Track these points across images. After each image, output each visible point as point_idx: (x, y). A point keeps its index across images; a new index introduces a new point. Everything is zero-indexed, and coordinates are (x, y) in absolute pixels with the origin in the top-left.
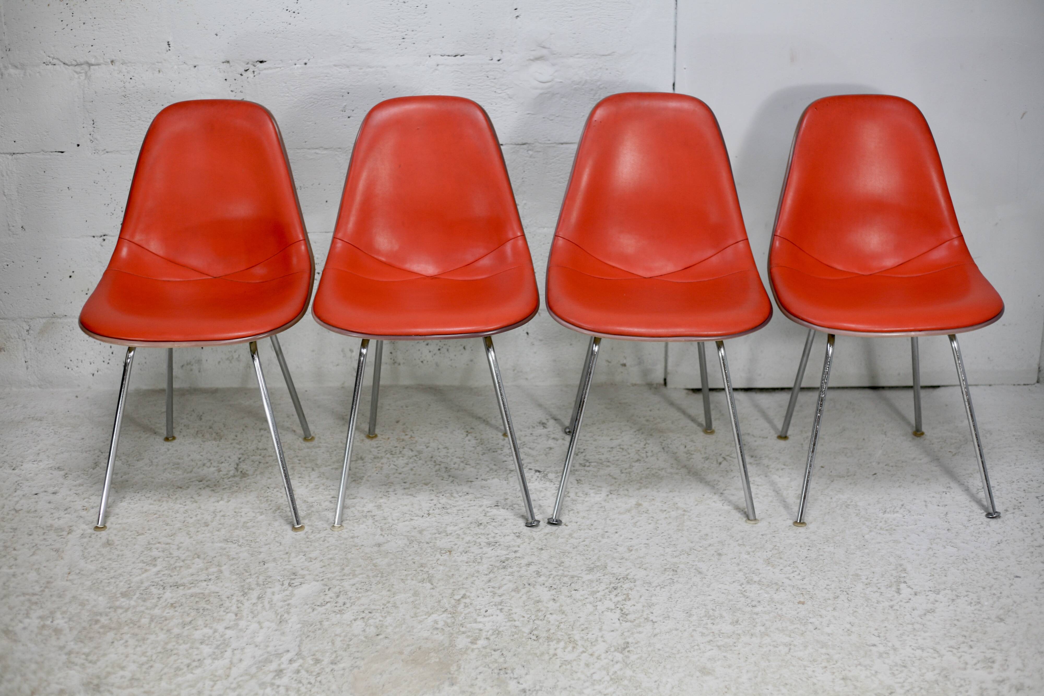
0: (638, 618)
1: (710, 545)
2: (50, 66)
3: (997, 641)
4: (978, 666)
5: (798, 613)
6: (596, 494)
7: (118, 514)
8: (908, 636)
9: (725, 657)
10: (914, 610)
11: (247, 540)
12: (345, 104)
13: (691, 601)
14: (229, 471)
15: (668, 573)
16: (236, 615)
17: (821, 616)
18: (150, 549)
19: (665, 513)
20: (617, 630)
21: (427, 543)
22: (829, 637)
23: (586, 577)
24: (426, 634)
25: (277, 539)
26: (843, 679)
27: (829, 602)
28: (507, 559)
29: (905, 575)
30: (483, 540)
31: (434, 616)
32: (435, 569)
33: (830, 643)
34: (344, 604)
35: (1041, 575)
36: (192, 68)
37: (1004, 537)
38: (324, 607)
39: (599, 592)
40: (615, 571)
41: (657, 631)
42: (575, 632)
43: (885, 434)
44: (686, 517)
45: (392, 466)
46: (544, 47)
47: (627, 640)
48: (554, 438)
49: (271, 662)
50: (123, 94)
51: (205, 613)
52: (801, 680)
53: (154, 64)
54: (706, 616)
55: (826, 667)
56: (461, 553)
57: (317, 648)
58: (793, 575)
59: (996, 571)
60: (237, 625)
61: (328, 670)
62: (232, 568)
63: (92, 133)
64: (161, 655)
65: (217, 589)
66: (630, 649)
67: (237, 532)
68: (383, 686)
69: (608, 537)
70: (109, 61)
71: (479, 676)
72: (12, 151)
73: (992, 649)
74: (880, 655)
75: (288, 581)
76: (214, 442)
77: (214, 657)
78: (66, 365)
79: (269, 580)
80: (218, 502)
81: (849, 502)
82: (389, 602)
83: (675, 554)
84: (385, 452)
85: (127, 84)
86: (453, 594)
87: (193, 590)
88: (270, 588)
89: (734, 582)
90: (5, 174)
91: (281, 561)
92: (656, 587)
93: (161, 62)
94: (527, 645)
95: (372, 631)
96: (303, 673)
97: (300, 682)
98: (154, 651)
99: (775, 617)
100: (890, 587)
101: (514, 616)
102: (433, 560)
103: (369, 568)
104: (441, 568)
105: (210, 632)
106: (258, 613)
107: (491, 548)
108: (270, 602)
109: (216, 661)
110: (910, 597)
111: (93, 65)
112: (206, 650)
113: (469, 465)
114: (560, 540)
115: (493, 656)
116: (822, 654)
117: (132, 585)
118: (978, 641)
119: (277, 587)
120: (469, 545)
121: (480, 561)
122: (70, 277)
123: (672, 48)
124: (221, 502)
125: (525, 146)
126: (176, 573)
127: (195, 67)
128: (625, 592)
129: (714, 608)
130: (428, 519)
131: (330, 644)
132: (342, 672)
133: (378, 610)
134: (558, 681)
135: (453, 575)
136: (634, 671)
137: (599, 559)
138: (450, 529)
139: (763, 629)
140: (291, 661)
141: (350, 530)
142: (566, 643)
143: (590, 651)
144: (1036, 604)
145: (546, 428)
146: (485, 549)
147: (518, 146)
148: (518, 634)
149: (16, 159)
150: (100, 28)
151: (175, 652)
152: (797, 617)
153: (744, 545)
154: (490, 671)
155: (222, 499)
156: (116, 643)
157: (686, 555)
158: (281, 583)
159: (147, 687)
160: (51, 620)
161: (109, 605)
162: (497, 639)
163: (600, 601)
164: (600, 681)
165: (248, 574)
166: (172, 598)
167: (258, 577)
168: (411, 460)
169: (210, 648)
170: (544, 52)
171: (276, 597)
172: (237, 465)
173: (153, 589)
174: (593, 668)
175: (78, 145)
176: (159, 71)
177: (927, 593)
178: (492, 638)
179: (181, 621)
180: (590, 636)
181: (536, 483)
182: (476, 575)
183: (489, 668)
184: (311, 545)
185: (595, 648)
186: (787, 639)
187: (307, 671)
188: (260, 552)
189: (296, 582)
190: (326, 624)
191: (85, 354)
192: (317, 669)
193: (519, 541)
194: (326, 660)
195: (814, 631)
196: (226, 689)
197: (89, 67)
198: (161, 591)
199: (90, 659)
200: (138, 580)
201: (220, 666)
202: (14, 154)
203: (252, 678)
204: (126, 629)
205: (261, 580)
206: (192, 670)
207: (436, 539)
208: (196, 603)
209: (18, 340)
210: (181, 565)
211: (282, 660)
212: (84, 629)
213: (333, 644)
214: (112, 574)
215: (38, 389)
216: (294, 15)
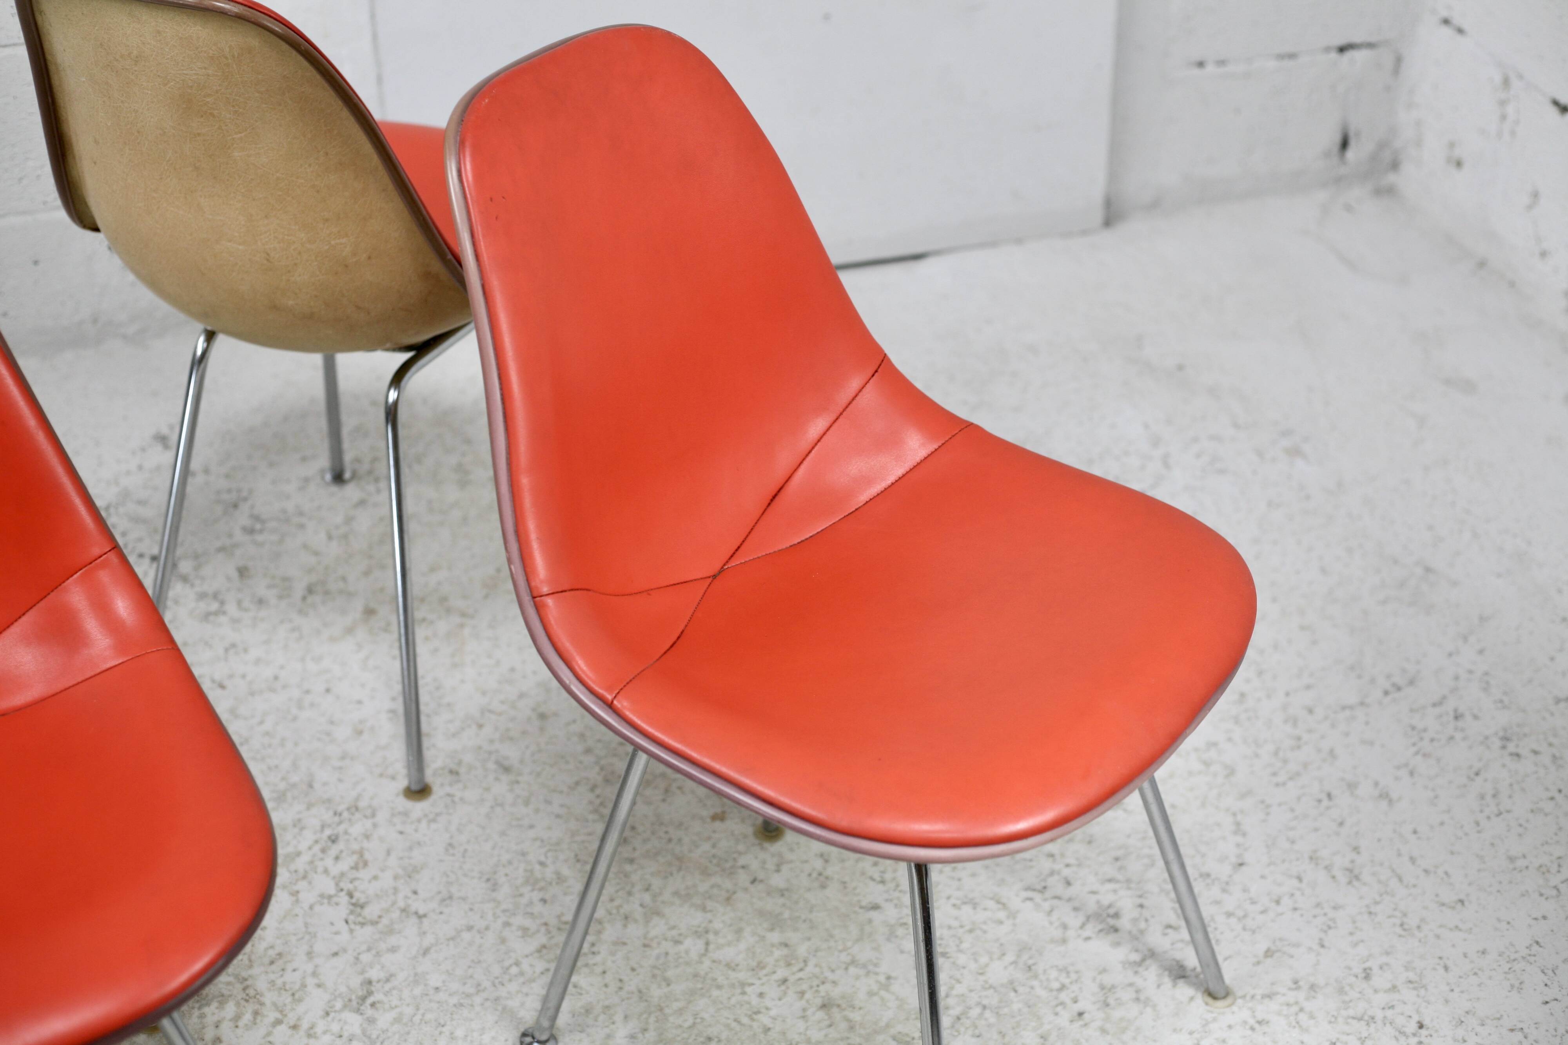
0: (387, 911)
4: (1089, 929)
5: (714, 846)
13: (494, 848)
20: (345, 950)
26: (824, 1006)
33: (787, 914)
39: (299, 854)
40: (331, 792)
47: (367, 975)
52: (740, 1024)
55: (785, 981)
66: (377, 997)
69: (312, 705)
116: (773, 945)
128: (355, 846)
129: (543, 859)
137: (295, 766)
139: (647, 898)
142: (238, 1004)
143: (291, 1018)
152: (714, 856)
163: (304, 877)
185: (301, 1009)
186: (699, 918)
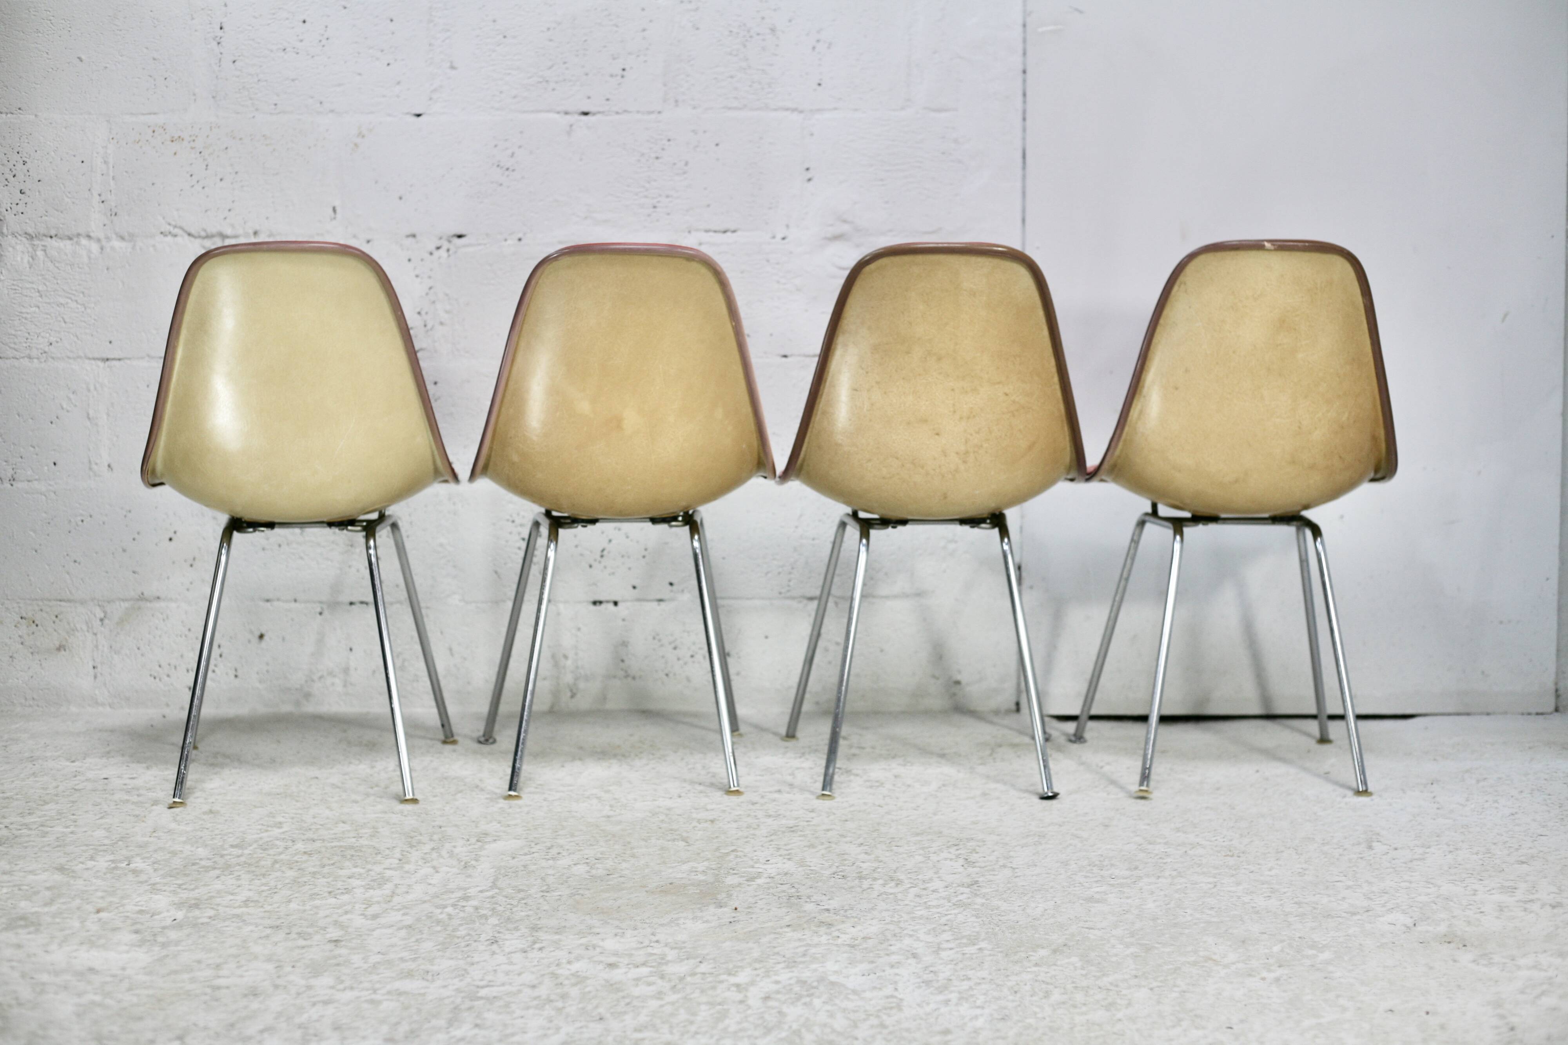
0: (991, 865)
2: (169, 238)
3: (1519, 876)
4: (1493, 892)
8: (1388, 876)
9: (1120, 892)
10: (1394, 859)
15: (1032, 838)
16: (400, 860)
17: (1259, 864)
18: (273, 817)
20: (960, 873)
21: (679, 816)
22: (1271, 879)
23: (912, 839)
24: (680, 875)
27: (1269, 856)
28: (798, 826)
29: (1379, 838)
31: (693, 865)
32: (691, 834)
34: (559, 853)
36: (364, 244)
38: (529, 857)
39: (931, 848)
42: (898, 874)
46: (845, 221)
47: (975, 880)
49: (453, 892)
51: (354, 858)
52: (1235, 905)
53: (311, 237)
54: (1090, 865)
55: (1269, 897)
56: (729, 823)
57: (520, 883)
58: (1215, 838)
59: (1511, 833)
60: (402, 867)
61: (537, 897)
62: (394, 830)
64: (290, 885)
65: (371, 843)
66: (981, 885)
68: (619, 907)
69: (943, 815)
70: (251, 232)
71: (759, 902)
72: (105, 356)
73: (1512, 881)
74: (1348, 887)
75: (476, 839)
77: (368, 888)
78: (153, 673)
79: (449, 838)
82: (624, 853)
86: (718, 849)
87: (336, 844)
88: (450, 843)
89: (1129, 843)
90: (92, 388)
91: (466, 826)
92: (1016, 847)
93: (322, 235)
94: (829, 882)
95: (600, 872)
96: (500, 898)
97: (497, 904)
98: (280, 884)
99: (1192, 866)
100: (1357, 845)
101: (809, 864)
102: (688, 828)
104: (700, 833)
105: (362, 871)
106: (432, 860)
109: (372, 891)
110: (1388, 852)
111: (228, 237)
112: (355, 882)
115: (779, 889)
117: (246, 841)
118: (1490, 876)
119: (461, 843)
121: (756, 828)
122: (170, 539)
126: (311, 833)
127: (368, 242)
131: (539, 880)
132: (559, 897)
133: (608, 859)
134: (876, 905)
135: (717, 837)
136: (988, 899)
138: (709, 807)
139: (1174, 873)
148: (815, 875)
149: (110, 367)
150: (242, 187)
151: (311, 884)
154: (776, 898)
156: (223, 877)
157: (1057, 826)
158: (466, 840)
159: (268, 908)
160: (127, 863)
161: (212, 854)
162: (784, 878)
164: (939, 906)
165: (416, 834)
166: (305, 849)
167: (432, 837)
169: (362, 882)
170: (846, 228)
171: (458, 851)
173: (278, 842)
174: (927, 899)
177: (1413, 848)
178: (777, 878)
179: (319, 863)
180: (920, 877)
182: (751, 837)
183: (775, 896)
185: (928, 885)
186: (1211, 880)
187: (506, 898)
188: (435, 821)
189: (488, 840)
190: (532, 868)
191: (182, 656)
192: (521, 895)
193: (813, 815)
194: (533, 891)
195: (1251, 875)
197: (223, 240)
198: (290, 843)
199: (184, 887)
200: (255, 836)
201: (376, 894)
202: (108, 360)
203: (425, 902)
204: (238, 868)
205: (435, 837)
206: (336, 895)
207: (691, 813)
208: (342, 851)
209: (87, 633)
210: (319, 827)
211: (468, 891)
212: (176, 869)
213: (543, 879)
214: (217, 832)
215: (108, 709)
216: (507, 173)
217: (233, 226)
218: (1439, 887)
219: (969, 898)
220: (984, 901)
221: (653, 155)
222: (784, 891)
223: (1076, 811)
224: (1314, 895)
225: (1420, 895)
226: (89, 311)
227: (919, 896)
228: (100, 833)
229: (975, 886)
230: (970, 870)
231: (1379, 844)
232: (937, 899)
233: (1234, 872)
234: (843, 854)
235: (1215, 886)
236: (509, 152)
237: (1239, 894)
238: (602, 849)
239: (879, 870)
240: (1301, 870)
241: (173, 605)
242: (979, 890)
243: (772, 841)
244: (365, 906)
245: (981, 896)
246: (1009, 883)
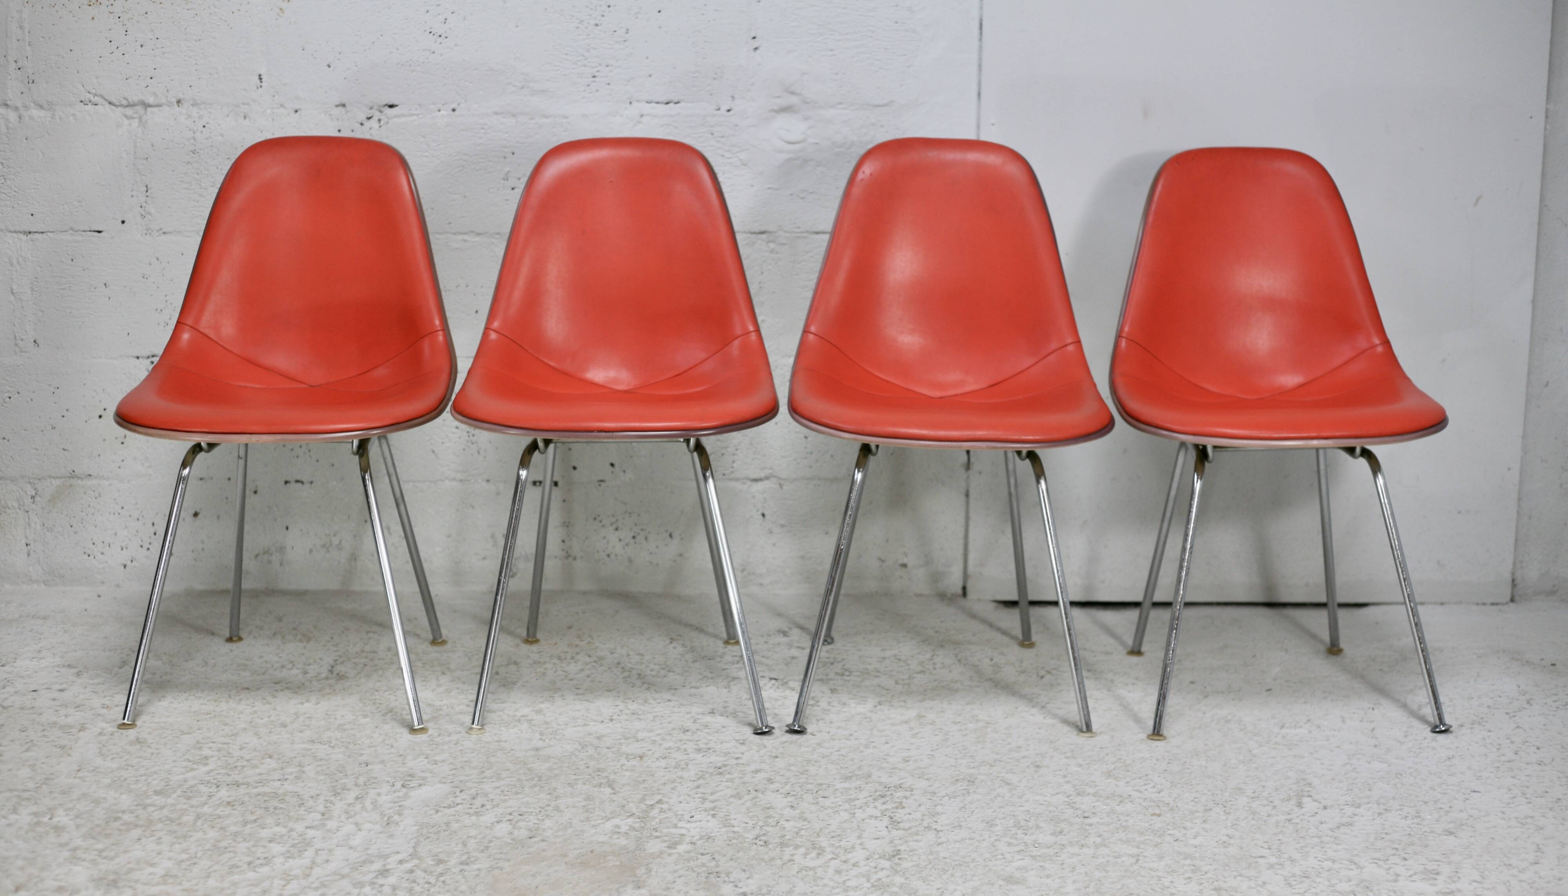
0: (916, 826)
1: (1024, 757)
2: (90, 107)
3: (1444, 854)
4: (1415, 878)
5: (1151, 825)
6: (859, 704)
7: (153, 713)
8: (1313, 848)
9: (1041, 866)
10: (1322, 823)
11: (343, 742)
12: (507, 169)
13: (994, 812)
14: (319, 674)
15: (961, 784)
16: (323, 815)
17: (1185, 828)
18: (200, 748)
19: (959, 725)
20: (883, 838)
21: (608, 748)
22: (1195, 849)
23: (840, 786)
24: (602, 838)
25: (387, 742)
26: (1215, 889)
27: (1197, 814)
28: (725, 766)
29: (1310, 789)
30: (690, 746)
31: (616, 821)
32: (618, 775)
33: (1197, 855)
34: (483, 806)
35: (1510, 790)
36: (293, 114)
37: (1457, 752)
38: (453, 809)
39: (858, 799)
40: (883, 780)
41: (943, 839)
42: (821, 839)
43: (1286, 651)
44: (989, 730)
45: (559, 672)
46: (793, 93)
47: (898, 847)
48: (798, 647)
49: (372, 862)
50: (192, 148)
51: (277, 812)
52: (1154, 890)
53: (237, 106)
54: (1015, 826)
55: (1190, 878)
56: (657, 759)
57: (440, 850)
58: (1145, 787)
59: (1444, 786)
60: (324, 825)
61: (456, 870)
62: (319, 769)
63: (144, 205)
64: (210, 853)
65: (296, 789)
66: (903, 855)
67: (329, 733)
68: (537, 887)
69: (875, 747)
70: (174, 100)
71: (677, 880)
72: (27, 229)
73: (1436, 861)
74: (1271, 866)
75: (401, 783)
76: (299, 644)
77: (288, 855)
78: (86, 550)
79: (374, 781)
80: (302, 703)
81: (1230, 717)
82: (549, 805)
83: (972, 765)
84: (551, 656)
85: (198, 134)
86: (643, 800)
87: (260, 790)
88: (374, 788)
89: (1057, 794)
90: (15, 262)
91: (392, 763)
92: (944, 797)
93: (248, 104)
94: (751, 850)
95: (522, 833)
96: (419, 873)
97: (414, 881)
98: (200, 848)
99: (1117, 829)
100: (1287, 800)
101: (733, 822)
102: (616, 766)
103: (522, 772)
104: (628, 773)
105: (284, 831)
106: (356, 814)
107: (702, 754)
108: (374, 803)
109: (291, 860)
110: (1317, 810)
111: (150, 106)
112: (276, 848)
113: (673, 672)
114: (803, 749)
115: (699, 860)
116: (1184, 865)
117: (171, 783)
118: (1415, 853)
119: (385, 788)
120: (669, 751)
121: (685, 767)
122: (100, 416)
123: (975, 96)
124: (306, 705)
125: (763, 236)
126: (237, 772)
127: (296, 111)
128: (898, 800)
129: (1028, 819)
130: (610, 725)
131: (460, 845)
132: (476, 873)
133: (532, 813)
134: (794, 887)
135: (644, 780)
136: (906, 879)
137: (860, 768)
138: (640, 735)
139: (1099, 840)
140: (401, 862)
141: (496, 734)
142: (807, 849)
143: (843, 858)
144: (1503, 819)
145: (787, 636)
146: (692, 756)
147: (754, 236)
148: (737, 839)
149: (32, 241)
150: (164, 53)
151: (231, 849)
152: (1150, 828)
153: (1074, 758)
154: (695, 875)
155: (308, 701)
156: (144, 840)
157: (988, 766)
158: (391, 784)
159: (186, 885)
160: (49, 817)
161: (136, 803)
162: (706, 844)
163: (860, 808)
164: (857, 887)
165: (342, 775)
166: (229, 796)
167: (357, 778)
168: (588, 666)
169: (283, 847)
170: (794, 100)
171: (382, 799)
172: (332, 667)
173: (202, 788)
174: (846, 875)
175: (123, 222)
176: (245, 117)
177: (1342, 807)
178: (699, 843)
179: (241, 819)
180: (842, 843)
181: (771, 691)
182: (679, 781)
183: (694, 871)
184: (436, 748)
185: (849, 856)
186: (1135, 851)
187: (425, 872)
188: (362, 754)
189: (413, 784)
190: (455, 826)
191: (116, 534)
192: (440, 869)
193: (743, 748)
194: (453, 861)
195: (1175, 843)
196: (305, 888)
197: (146, 109)
198: (214, 789)
199: (104, 854)
200: (181, 777)
201: (296, 865)
202: (30, 233)
203: (343, 877)
204: (160, 826)
205: (361, 780)
206: (255, 867)
207: (621, 744)
208: (265, 801)
209: (18, 511)
210: (245, 763)
211: (388, 860)
212: (98, 826)
213: (464, 844)
214: (142, 771)
215: (43, 586)
216: (440, 40)
217: (155, 94)
218: (1362, 868)
219: (888, 876)
220: (903, 880)
221: (593, 22)
222: (703, 865)
223: (1009, 744)
224: (1235, 877)
225: (1340, 881)
226: (9, 182)
227: (838, 872)
228: (25, 772)
229: (897, 857)
230: (895, 833)
231: (1310, 799)
232: (856, 876)
233: (1159, 840)
234: (768, 808)
235: (1138, 860)
236: (441, 18)
237: (1159, 874)
238: (527, 799)
239: (803, 832)
240: (1225, 838)
241: (106, 483)
242: (899, 864)
243: (698, 787)
244: (283, 883)
245: (901, 873)
246: (931, 853)
